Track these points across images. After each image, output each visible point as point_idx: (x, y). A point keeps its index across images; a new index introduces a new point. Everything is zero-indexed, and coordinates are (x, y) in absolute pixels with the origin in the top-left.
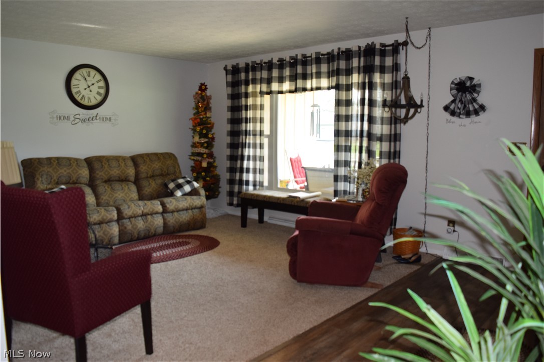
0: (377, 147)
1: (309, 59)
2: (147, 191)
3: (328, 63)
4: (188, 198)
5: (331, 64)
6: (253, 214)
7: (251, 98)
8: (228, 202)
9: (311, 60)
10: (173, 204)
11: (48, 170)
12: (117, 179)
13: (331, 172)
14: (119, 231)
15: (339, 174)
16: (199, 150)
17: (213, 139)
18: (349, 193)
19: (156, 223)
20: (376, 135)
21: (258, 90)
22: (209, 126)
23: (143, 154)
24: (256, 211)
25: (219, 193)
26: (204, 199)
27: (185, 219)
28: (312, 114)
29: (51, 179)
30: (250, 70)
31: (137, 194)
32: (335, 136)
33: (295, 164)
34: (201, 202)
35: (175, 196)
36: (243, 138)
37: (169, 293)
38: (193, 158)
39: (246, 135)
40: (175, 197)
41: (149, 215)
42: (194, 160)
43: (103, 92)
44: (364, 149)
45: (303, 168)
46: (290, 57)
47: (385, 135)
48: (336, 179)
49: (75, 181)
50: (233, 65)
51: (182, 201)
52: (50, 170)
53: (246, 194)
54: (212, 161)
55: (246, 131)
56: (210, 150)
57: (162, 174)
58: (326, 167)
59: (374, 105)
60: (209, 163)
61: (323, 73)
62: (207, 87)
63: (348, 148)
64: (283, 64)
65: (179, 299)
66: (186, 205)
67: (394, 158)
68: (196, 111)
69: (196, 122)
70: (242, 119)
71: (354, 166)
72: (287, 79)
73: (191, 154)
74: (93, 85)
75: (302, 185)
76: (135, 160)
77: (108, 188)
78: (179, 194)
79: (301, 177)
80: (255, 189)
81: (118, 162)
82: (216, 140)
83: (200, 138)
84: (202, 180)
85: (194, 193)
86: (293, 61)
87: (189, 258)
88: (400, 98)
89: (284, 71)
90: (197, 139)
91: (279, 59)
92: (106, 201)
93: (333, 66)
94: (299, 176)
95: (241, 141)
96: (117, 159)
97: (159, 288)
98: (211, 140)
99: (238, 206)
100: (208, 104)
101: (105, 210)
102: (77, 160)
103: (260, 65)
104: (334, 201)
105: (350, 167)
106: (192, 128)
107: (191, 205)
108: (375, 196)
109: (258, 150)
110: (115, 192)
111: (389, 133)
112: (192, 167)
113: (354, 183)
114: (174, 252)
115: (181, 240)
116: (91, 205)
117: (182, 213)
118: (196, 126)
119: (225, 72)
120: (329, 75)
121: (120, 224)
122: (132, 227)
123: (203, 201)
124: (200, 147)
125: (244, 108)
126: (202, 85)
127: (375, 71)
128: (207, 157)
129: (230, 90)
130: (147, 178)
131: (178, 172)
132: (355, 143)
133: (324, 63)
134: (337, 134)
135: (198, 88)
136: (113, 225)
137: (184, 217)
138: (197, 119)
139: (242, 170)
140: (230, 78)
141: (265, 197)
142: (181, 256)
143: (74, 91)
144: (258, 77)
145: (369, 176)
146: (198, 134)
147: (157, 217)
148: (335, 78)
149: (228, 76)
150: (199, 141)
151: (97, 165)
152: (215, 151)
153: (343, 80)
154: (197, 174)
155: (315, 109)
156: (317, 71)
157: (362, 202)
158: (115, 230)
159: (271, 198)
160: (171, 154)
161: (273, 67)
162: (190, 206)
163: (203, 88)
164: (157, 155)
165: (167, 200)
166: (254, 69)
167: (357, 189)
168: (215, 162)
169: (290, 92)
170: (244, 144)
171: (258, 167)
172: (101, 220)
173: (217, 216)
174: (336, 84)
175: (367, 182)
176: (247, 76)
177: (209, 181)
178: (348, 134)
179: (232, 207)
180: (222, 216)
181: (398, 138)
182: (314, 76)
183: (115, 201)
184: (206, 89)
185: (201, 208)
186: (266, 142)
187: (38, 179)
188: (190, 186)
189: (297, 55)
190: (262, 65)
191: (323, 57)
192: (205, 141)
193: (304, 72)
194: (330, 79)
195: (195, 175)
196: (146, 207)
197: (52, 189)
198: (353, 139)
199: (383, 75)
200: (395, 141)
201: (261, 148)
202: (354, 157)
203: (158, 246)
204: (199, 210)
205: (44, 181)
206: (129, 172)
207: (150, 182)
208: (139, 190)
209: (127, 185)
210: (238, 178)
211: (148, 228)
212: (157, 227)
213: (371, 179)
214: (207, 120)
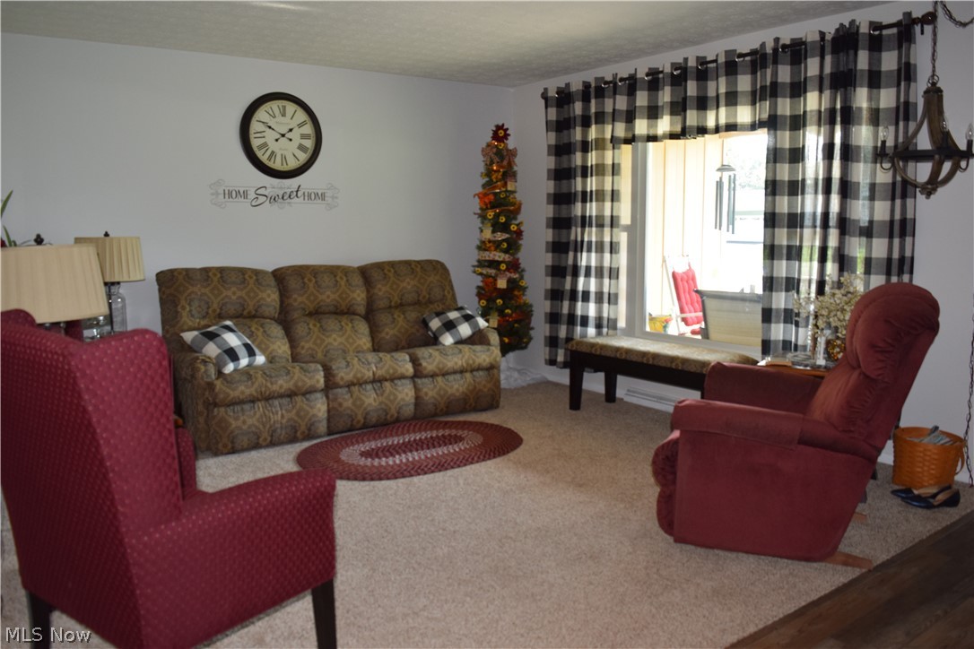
0: (857, 249)
1: (714, 65)
2: (389, 333)
3: (754, 72)
4: (466, 348)
5: (759, 74)
6: (594, 382)
7: (594, 152)
8: (547, 357)
9: (717, 67)
10: (434, 360)
11: (203, 290)
12: (332, 309)
13: (758, 302)
14: (329, 411)
15: (774, 307)
16: (491, 255)
17: (519, 233)
18: (796, 346)
19: (400, 396)
20: (859, 221)
21: (608, 136)
22: (512, 208)
23: (383, 263)
24: (601, 376)
25: (530, 339)
26: (497, 351)
27: (458, 390)
28: (719, 185)
29: (208, 308)
30: (593, 94)
31: (369, 339)
32: (766, 226)
33: (683, 284)
34: (490, 356)
35: (441, 343)
36: (576, 233)
37: (401, 549)
38: (480, 270)
39: (583, 226)
40: (440, 347)
41: (386, 380)
42: (481, 274)
43: (309, 144)
44: (830, 253)
45: (697, 292)
46: (672, 64)
47: (878, 221)
48: (767, 315)
49: (254, 312)
50: (558, 88)
51: (453, 354)
52: (207, 291)
53: (579, 343)
54: (516, 276)
55: (583, 217)
56: (511, 255)
57: (419, 300)
58: (747, 291)
59: (855, 158)
60: (510, 281)
61: (742, 92)
62: (508, 132)
63: (794, 251)
64: (658, 78)
65: (419, 564)
66: (460, 363)
67: (900, 273)
68: (487, 179)
69: (487, 201)
70: (575, 194)
71: (808, 290)
72: (667, 110)
73: (476, 263)
74: (291, 130)
75: (696, 327)
76: (367, 274)
77: (315, 325)
78: (448, 340)
79: (695, 311)
80: (599, 334)
81: (335, 276)
82: (525, 235)
83: (493, 232)
84: (496, 314)
85: (478, 338)
86: (679, 72)
87: (456, 471)
88: (915, 141)
89: (660, 93)
90: (488, 234)
91: (650, 69)
92: (310, 352)
93: (764, 77)
94: (692, 309)
95: (573, 237)
96: (333, 271)
97: (386, 534)
98: (515, 236)
99: (565, 365)
100: (510, 165)
101: (301, 368)
102: (257, 272)
103: (611, 85)
104: (762, 363)
105: (798, 292)
106: (479, 212)
107: (471, 362)
108: (861, 359)
109: (607, 256)
110: (327, 334)
111: (887, 218)
112: (478, 287)
113: (807, 326)
114: (429, 456)
115: (447, 432)
116: (281, 358)
117: (451, 378)
118: (487, 208)
119: (543, 101)
120: (755, 97)
121: (331, 396)
122: (354, 404)
123: (494, 355)
124: (493, 248)
125: (579, 172)
126: (499, 127)
127: (857, 82)
128: (508, 269)
129: (553, 135)
130: (390, 307)
131: (449, 296)
132: (810, 240)
133: (744, 73)
134: (771, 220)
135: (491, 134)
136: (316, 399)
137: (456, 386)
138: (488, 195)
139: (573, 295)
140: (553, 113)
141: (618, 349)
142: (440, 466)
143: (255, 143)
144: (608, 108)
145: (843, 310)
146: (489, 225)
147: (403, 385)
148: (768, 103)
149: (549, 109)
150: (492, 238)
151: (293, 283)
152: (524, 256)
153: (785, 107)
154: (487, 301)
155: (726, 175)
156: (729, 90)
157: (825, 367)
158: (320, 407)
159: (628, 351)
160: (438, 262)
161: (638, 85)
162: (468, 364)
163: (500, 134)
164: (410, 265)
165: (423, 352)
166: (600, 93)
167: (815, 340)
168: (522, 278)
169: (673, 136)
170: (579, 244)
171: (606, 290)
172: (293, 388)
173: (524, 384)
174: (770, 116)
175: (838, 324)
176: (586, 108)
177: (510, 316)
178: (795, 221)
179: (554, 368)
180: (534, 384)
181: (909, 228)
182: (722, 101)
183: (327, 352)
184: (506, 136)
185: (492, 368)
186: (623, 238)
187: (184, 308)
188: (470, 325)
189: (686, 60)
190: (615, 84)
191: (742, 59)
192: (503, 238)
193: (701, 94)
194: (758, 105)
195: (484, 303)
196: (381, 364)
197: (210, 326)
198: (807, 232)
199: (875, 91)
200: (903, 235)
201: (611, 252)
202: (808, 270)
203: (401, 441)
204: (486, 373)
205: (194, 312)
206: (355, 295)
207: (395, 316)
208: (374, 332)
209: (351, 321)
210: (565, 310)
211: (383, 406)
212: (402, 403)
213: (847, 317)
214: (507, 197)
